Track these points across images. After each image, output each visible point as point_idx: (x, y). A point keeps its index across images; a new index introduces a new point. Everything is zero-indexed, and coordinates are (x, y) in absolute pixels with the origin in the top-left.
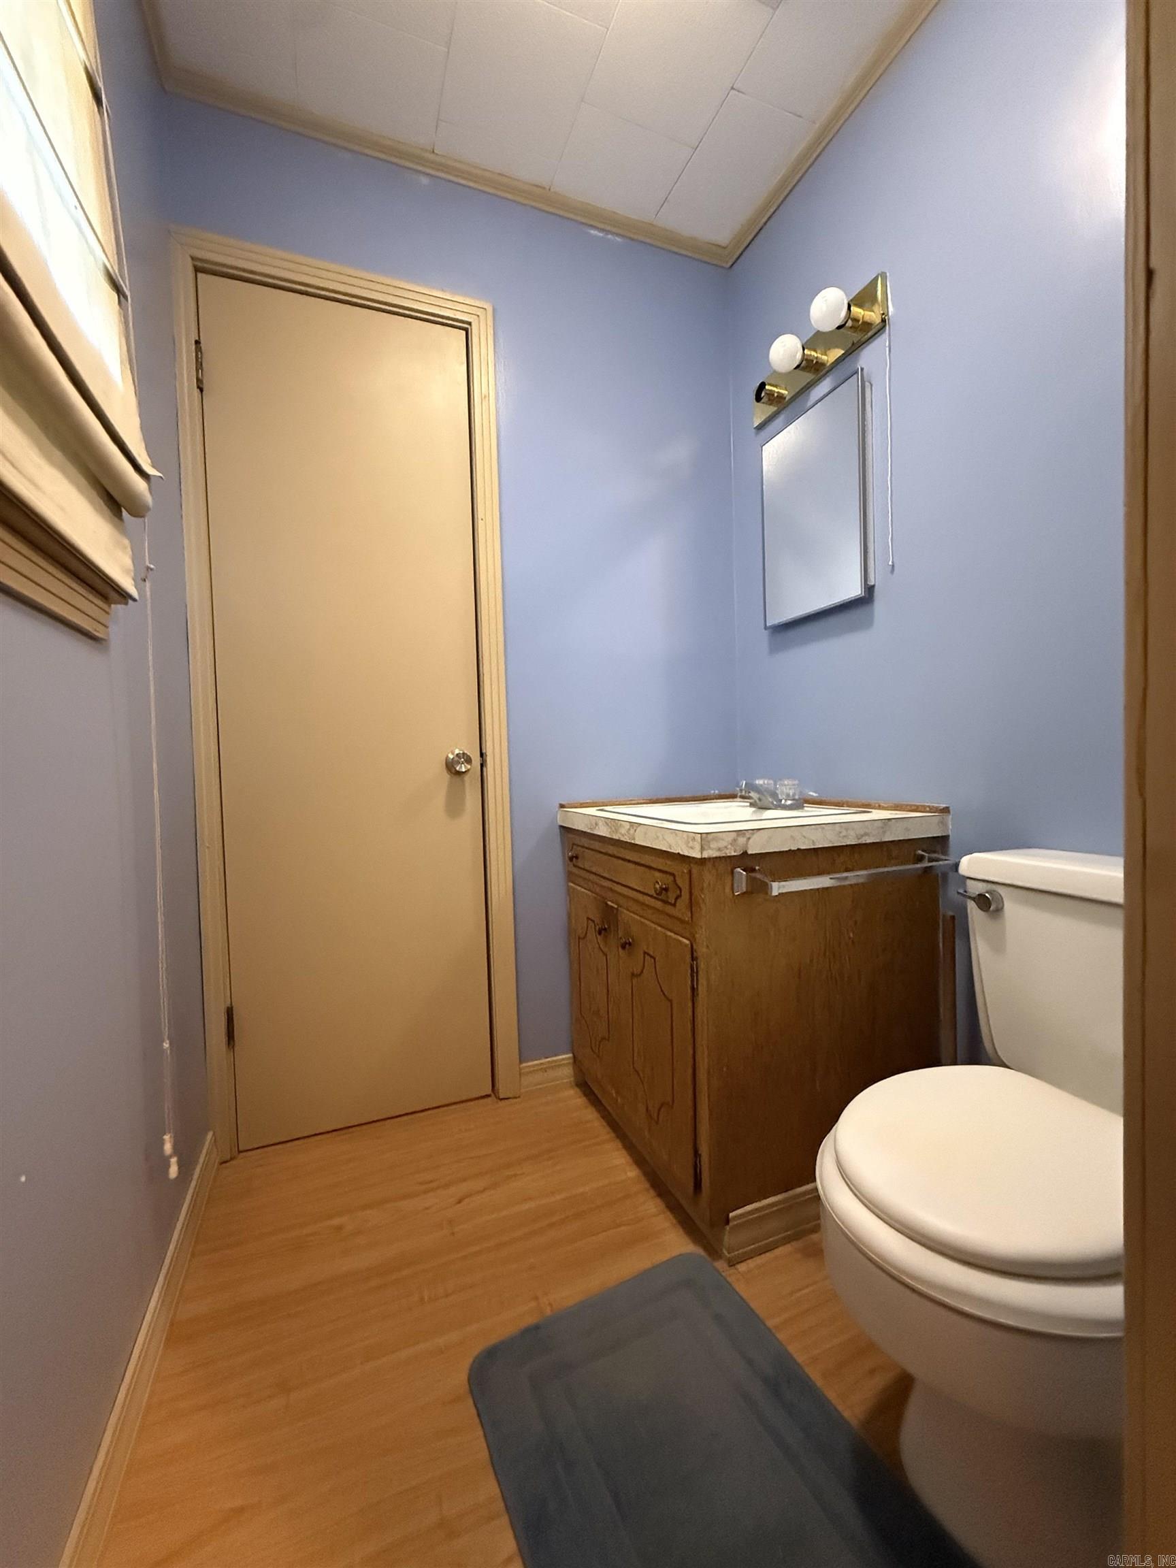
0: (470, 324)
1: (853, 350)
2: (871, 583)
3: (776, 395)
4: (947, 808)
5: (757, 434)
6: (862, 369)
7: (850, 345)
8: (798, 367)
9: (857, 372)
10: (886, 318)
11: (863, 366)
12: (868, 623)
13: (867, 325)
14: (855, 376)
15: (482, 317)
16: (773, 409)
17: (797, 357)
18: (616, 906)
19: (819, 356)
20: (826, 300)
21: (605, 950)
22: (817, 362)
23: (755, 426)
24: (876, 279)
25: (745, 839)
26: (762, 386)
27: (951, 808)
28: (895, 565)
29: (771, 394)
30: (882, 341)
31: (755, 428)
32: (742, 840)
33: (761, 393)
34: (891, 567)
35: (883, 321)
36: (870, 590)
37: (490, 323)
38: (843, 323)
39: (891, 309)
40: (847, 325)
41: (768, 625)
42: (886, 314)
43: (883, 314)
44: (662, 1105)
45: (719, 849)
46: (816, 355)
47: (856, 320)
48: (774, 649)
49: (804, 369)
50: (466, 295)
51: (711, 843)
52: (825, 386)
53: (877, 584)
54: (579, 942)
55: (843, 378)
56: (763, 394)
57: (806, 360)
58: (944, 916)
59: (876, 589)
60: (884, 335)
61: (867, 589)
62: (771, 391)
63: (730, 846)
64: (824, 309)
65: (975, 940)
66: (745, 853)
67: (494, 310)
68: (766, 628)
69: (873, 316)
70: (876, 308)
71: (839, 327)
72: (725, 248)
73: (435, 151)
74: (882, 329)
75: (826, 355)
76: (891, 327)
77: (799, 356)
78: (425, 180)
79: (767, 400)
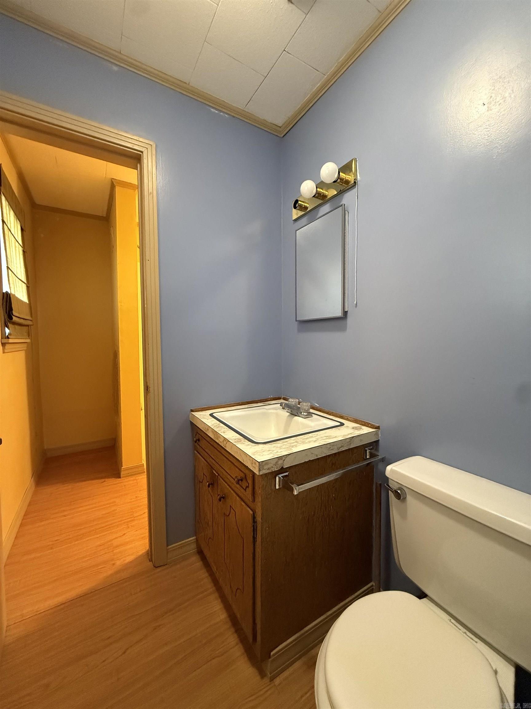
0: (142, 152)
1: (341, 193)
2: (346, 310)
3: (303, 206)
4: (379, 426)
5: (294, 223)
6: (344, 205)
7: (339, 191)
8: (314, 196)
9: (342, 205)
10: (356, 181)
11: (344, 203)
12: (343, 329)
13: (347, 182)
14: (341, 207)
15: (149, 150)
16: (301, 213)
17: (314, 192)
18: (217, 475)
19: (324, 192)
20: (328, 168)
21: (212, 494)
22: (323, 195)
23: (293, 219)
24: (352, 161)
25: (282, 460)
26: (297, 201)
27: (380, 427)
28: (358, 305)
29: (301, 206)
30: (354, 192)
31: (293, 220)
32: (280, 462)
33: (296, 205)
34: (355, 304)
35: (355, 182)
36: (345, 313)
37: (154, 152)
38: (336, 180)
39: (358, 177)
40: (338, 181)
41: (297, 319)
42: (356, 179)
43: (355, 179)
44: (238, 589)
45: (268, 469)
46: (322, 191)
47: (342, 179)
48: (299, 331)
49: (317, 198)
50: (140, 136)
51: (264, 466)
52: (326, 208)
53: (348, 311)
54: (199, 484)
55: (335, 207)
56: (297, 205)
57: (318, 193)
58: (376, 483)
59: (349, 312)
60: (355, 189)
61: (344, 312)
62: (301, 204)
63: (274, 466)
64: (327, 172)
65: (392, 509)
66: (282, 468)
67: (156, 146)
68: (296, 321)
69: (350, 178)
70: (351, 174)
71: (334, 182)
72: (280, 127)
73: (121, 52)
74: (354, 186)
75: (327, 191)
76: (359, 186)
77: (315, 191)
78: (115, 68)
79: (299, 208)
